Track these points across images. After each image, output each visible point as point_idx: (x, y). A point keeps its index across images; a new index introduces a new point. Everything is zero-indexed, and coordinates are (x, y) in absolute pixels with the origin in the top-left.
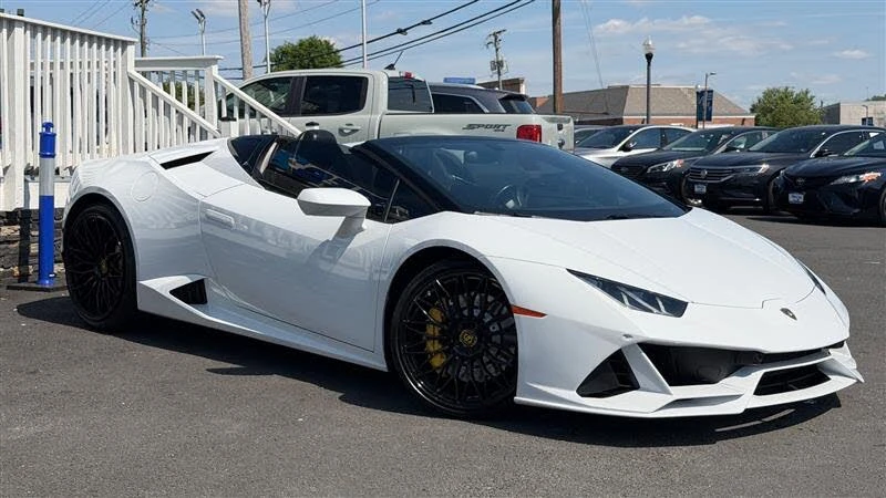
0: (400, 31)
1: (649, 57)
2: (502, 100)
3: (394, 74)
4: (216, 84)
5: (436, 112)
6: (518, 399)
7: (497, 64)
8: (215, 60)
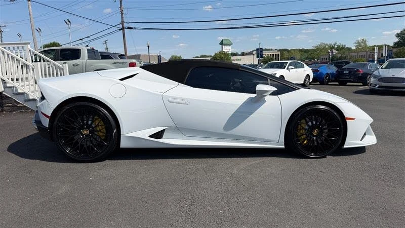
0: (81, 39)
1: (148, 47)
2: (119, 56)
3: (89, 48)
4: (30, 51)
5: (102, 59)
6: (345, 147)
7: (107, 49)
8: (29, 43)
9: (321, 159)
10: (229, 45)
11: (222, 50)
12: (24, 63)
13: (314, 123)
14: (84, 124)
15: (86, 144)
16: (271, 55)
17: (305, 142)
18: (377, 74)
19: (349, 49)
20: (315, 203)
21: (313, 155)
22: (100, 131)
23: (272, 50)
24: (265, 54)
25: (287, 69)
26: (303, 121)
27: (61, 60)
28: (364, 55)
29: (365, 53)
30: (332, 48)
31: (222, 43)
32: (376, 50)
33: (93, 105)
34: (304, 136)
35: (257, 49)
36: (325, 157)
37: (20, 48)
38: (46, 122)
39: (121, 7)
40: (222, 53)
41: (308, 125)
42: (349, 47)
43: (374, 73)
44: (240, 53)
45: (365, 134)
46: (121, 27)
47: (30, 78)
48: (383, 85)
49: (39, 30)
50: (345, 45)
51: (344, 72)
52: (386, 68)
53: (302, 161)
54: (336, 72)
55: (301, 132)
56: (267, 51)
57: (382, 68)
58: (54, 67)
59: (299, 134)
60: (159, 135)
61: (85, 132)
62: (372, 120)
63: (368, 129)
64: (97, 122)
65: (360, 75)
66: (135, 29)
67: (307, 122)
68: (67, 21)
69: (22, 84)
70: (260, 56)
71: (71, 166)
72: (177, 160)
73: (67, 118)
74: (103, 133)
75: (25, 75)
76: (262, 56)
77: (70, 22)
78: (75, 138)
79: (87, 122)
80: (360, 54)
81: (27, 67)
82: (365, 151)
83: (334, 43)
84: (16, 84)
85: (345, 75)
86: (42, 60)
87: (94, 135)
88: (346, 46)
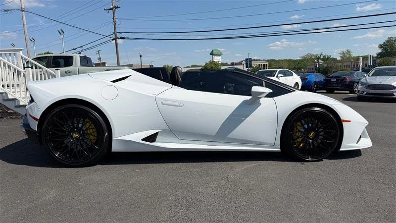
0: (74, 49)
1: (141, 56)
3: (81, 55)
4: (22, 57)
6: (341, 149)
7: (100, 59)
8: (21, 50)
9: (318, 163)
10: (219, 55)
11: (213, 59)
12: (15, 69)
13: (310, 125)
14: (74, 127)
15: (76, 148)
16: (259, 65)
17: (301, 145)
18: (365, 81)
19: (335, 60)
20: (316, 206)
21: (310, 159)
22: (91, 134)
23: (260, 60)
24: (254, 64)
25: (277, 77)
26: (299, 123)
27: (53, 67)
28: (349, 65)
29: (349, 63)
30: (318, 58)
31: (212, 54)
32: (361, 60)
33: (83, 107)
34: (300, 139)
35: (247, 59)
36: (322, 160)
37: (12, 55)
38: (34, 126)
39: (113, 18)
40: (212, 62)
41: (304, 128)
42: (335, 58)
43: (362, 80)
44: (229, 64)
45: (360, 137)
46: (114, 37)
47: (21, 85)
48: (370, 92)
49: (33, 40)
50: (330, 56)
51: (332, 80)
52: (373, 75)
53: (299, 164)
54: (324, 80)
55: (297, 134)
56: (256, 62)
57: (369, 76)
58: (46, 74)
59: (295, 138)
60: (152, 138)
61: (76, 135)
62: (368, 123)
63: (363, 132)
64: (88, 125)
65: (347, 83)
66: (128, 39)
67: (303, 125)
68: (61, 32)
69: (13, 90)
70: (249, 66)
71: (60, 171)
72: (171, 164)
73: (57, 121)
74: (94, 136)
75: (16, 82)
76: (251, 66)
77: (63, 32)
78: (65, 142)
79: (78, 125)
80: (345, 64)
81: (19, 73)
82: (361, 155)
83: (320, 54)
84: (6, 90)
85: (333, 83)
86: (34, 67)
87: (84, 139)
88: (332, 57)
